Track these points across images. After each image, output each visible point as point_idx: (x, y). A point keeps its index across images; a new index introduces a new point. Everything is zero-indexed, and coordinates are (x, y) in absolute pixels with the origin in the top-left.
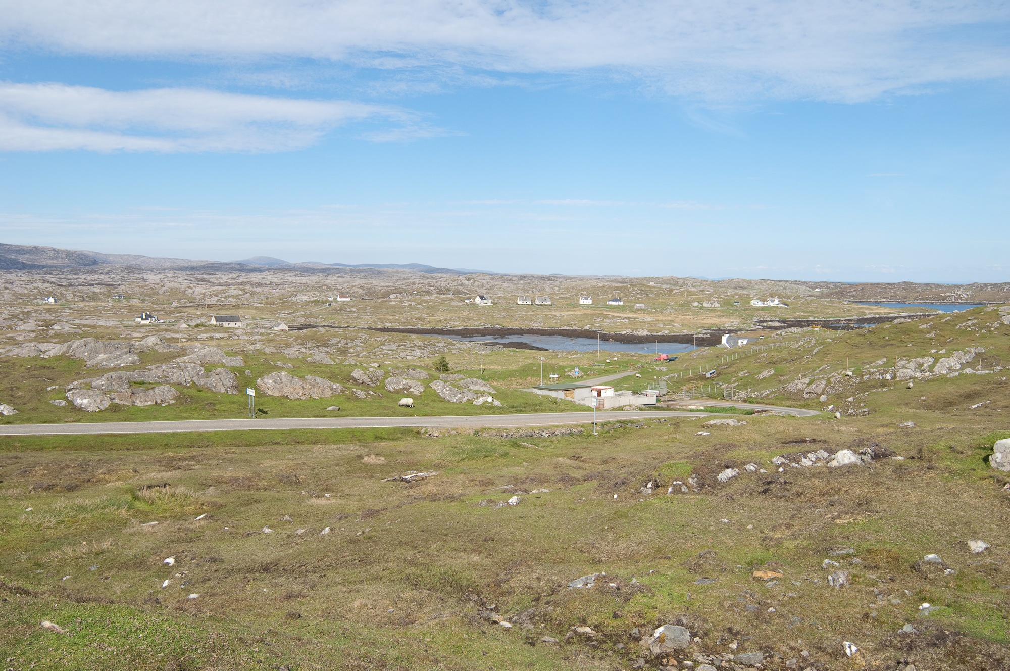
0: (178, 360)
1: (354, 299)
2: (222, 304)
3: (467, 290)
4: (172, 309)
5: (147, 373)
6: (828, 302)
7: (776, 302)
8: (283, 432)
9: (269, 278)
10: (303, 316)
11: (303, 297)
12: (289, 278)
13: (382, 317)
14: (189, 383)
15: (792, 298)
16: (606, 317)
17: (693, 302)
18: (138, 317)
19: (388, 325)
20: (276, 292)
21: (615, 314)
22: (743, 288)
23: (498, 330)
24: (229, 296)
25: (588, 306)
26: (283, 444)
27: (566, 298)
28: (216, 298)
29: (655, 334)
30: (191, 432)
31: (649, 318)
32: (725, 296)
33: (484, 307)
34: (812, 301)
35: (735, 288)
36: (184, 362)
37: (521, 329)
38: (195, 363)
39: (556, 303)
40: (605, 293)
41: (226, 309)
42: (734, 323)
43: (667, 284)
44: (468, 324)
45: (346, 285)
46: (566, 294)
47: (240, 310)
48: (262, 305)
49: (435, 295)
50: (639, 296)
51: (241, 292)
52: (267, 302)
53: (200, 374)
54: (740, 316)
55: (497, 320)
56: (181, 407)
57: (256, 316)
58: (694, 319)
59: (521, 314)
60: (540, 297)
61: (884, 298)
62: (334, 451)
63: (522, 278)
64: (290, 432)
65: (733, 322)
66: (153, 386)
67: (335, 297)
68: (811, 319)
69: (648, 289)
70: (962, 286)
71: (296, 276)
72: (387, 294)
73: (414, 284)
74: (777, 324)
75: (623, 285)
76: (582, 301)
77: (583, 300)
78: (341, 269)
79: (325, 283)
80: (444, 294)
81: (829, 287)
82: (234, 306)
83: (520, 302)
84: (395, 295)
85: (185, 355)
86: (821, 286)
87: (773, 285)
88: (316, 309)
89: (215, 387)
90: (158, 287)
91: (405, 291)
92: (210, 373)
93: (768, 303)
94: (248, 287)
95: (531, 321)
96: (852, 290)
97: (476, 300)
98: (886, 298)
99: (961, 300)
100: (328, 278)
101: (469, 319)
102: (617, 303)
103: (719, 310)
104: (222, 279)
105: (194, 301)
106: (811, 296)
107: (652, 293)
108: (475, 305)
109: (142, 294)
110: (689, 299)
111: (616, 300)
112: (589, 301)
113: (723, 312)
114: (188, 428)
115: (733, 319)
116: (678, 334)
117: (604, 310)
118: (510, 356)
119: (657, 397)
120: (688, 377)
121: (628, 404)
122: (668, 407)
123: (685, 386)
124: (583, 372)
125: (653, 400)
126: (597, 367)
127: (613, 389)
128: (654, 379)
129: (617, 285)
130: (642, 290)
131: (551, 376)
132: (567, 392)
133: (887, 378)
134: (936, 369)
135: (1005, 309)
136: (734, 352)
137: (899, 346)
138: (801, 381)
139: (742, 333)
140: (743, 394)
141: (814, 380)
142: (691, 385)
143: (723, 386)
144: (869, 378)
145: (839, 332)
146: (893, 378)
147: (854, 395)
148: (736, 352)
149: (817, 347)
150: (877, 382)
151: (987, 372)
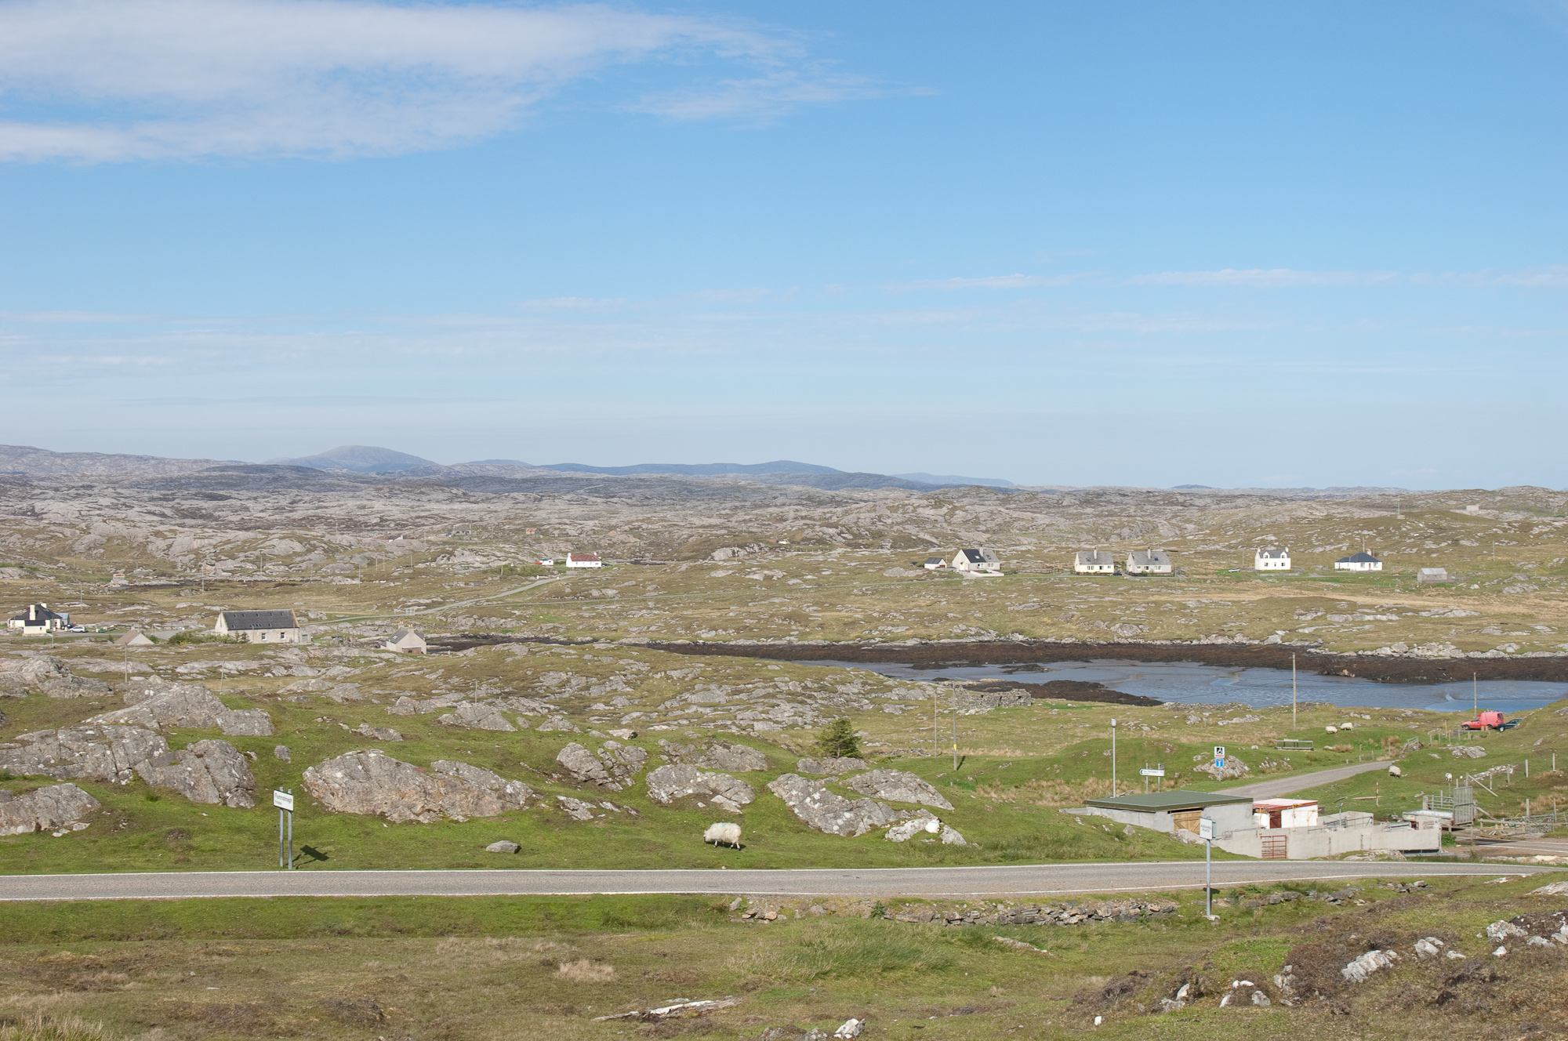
0: (101, 719)
1: (612, 562)
2: (245, 579)
3: (933, 535)
4: (108, 595)
5: (18, 752)
8: (361, 904)
9: (378, 505)
10: (470, 613)
11: (470, 560)
12: (432, 506)
13: (690, 612)
14: (126, 777)
16: (1332, 607)
18: (18, 618)
19: (706, 636)
20: (397, 546)
21: (1360, 600)
23: (1018, 647)
24: (265, 558)
25: (1280, 577)
26: (359, 935)
27: (1217, 553)
28: (230, 564)
29: (1478, 655)
30: (122, 901)
31: (1460, 609)
33: (977, 581)
36: (116, 723)
37: (1084, 643)
38: (143, 727)
39: (1185, 569)
40: (1329, 537)
41: (258, 595)
43: (1517, 509)
44: (932, 631)
45: (591, 523)
46: (1216, 543)
47: (294, 596)
48: (357, 582)
49: (840, 550)
50: (1430, 545)
51: (298, 547)
52: (371, 572)
53: (156, 754)
55: (1013, 620)
56: (103, 841)
57: (339, 613)
59: (1086, 602)
60: (1140, 552)
62: (489, 951)
63: (1091, 498)
64: (379, 904)
66: (32, 784)
67: (560, 557)
69: (1457, 525)
71: (451, 500)
72: (705, 548)
73: (783, 519)
75: (1385, 513)
76: (1264, 563)
77: (1263, 561)
78: (577, 480)
79: (532, 520)
80: (867, 546)
82: (280, 585)
83: (1082, 568)
84: (729, 551)
85: (119, 704)
88: (506, 592)
89: (192, 788)
90: (73, 534)
91: (757, 540)
92: (180, 753)
94: (319, 531)
95: (1114, 620)
97: (955, 563)
100: (542, 504)
101: (935, 618)
102: (1366, 567)
104: (247, 509)
105: (170, 571)
107: (1469, 535)
108: (951, 577)
109: (30, 552)
111: (1362, 558)
112: (1283, 563)
114: (115, 892)
117: (1328, 587)
118: (1048, 720)
119: (1445, 829)
120: (1545, 774)
121: (1358, 848)
122: (1474, 857)
123: (1533, 798)
124: (1246, 762)
125: (1429, 838)
126: (1289, 750)
127: (1315, 807)
128: (1445, 782)
129: (1366, 514)
130: (1441, 529)
131: (1146, 772)
132: (1183, 815)
142: (1553, 798)
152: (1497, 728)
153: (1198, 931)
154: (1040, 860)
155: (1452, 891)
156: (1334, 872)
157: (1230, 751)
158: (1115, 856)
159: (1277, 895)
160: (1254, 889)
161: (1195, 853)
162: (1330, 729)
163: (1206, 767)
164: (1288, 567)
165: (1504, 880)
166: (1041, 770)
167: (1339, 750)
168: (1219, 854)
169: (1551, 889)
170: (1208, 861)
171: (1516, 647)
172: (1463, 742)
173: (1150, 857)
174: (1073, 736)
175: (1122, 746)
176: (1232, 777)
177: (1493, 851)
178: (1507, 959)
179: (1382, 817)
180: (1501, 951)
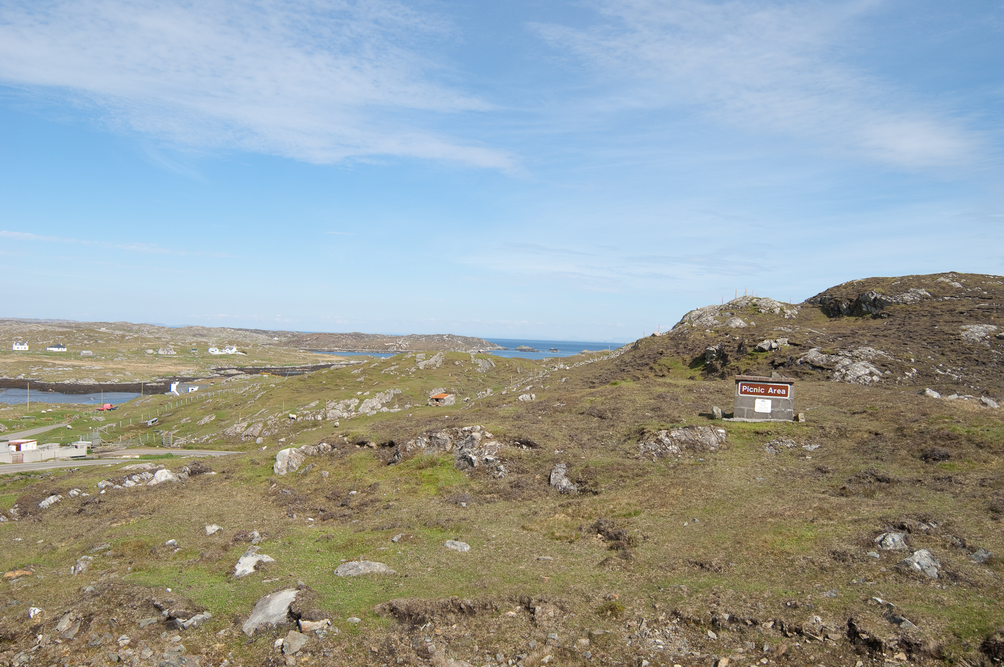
6: (285, 350)
7: (235, 349)
15: (250, 347)
16: (45, 365)
17: (147, 349)
21: (57, 362)
22: (203, 336)
25: (24, 353)
29: (104, 383)
31: (97, 366)
32: (182, 343)
34: (269, 349)
35: (194, 336)
40: (45, 339)
42: (191, 371)
43: (120, 330)
50: (86, 342)
54: (197, 364)
58: (148, 366)
61: (336, 347)
65: (189, 370)
68: (268, 366)
69: (97, 335)
70: (403, 337)
74: (235, 372)
75: (68, 330)
77: (17, 347)
81: (287, 336)
86: (279, 335)
87: (233, 333)
93: (226, 350)
96: (308, 339)
98: (339, 347)
99: (402, 349)
102: (60, 350)
103: (175, 358)
106: (270, 344)
107: (102, 339)
110: (144, 346)
111: (58, 346)
112: (25, 348)
113: (180, 359)
115: (189, 366)
116: (130, 383)
117: (44, 357)
119: (89, 448)
120: (128, 426)
121: (53, 457)
122: (99, 458)
123: (123, 435)
124: (6, 426)
126: (26, 420)
127: (36, 442)
128: (89, 430)
129: (61, 330)
130: (91, 336)
133: (318, 419)
134: (360, 409)
135: (420, 356)
136: (179, 399)
137: (334, 390)
138: (240, 425)
139: (196, 381)
140: (182, 441)
141: (253, 423)
142: (130, 434)
143: (163, 434)
144: (302, 420)
145: (286, 378)
146: (324, 419)
147: (287, 436)
148: (182, 399)
149: (261, 392)
150: (310, 423)
151: (399, 410)
152: (110, 410)
155: (88, 471)
156: (42, 467)
162: (43, 412)
164: (27, 349)
165: (110, 465)
167: (46, 420)
169: (127, 468)
171: (118, 380)
172: (97, 415)
177: (107, 455)
178: (106, 494)
179: (63, 445)
180: (103, 492)
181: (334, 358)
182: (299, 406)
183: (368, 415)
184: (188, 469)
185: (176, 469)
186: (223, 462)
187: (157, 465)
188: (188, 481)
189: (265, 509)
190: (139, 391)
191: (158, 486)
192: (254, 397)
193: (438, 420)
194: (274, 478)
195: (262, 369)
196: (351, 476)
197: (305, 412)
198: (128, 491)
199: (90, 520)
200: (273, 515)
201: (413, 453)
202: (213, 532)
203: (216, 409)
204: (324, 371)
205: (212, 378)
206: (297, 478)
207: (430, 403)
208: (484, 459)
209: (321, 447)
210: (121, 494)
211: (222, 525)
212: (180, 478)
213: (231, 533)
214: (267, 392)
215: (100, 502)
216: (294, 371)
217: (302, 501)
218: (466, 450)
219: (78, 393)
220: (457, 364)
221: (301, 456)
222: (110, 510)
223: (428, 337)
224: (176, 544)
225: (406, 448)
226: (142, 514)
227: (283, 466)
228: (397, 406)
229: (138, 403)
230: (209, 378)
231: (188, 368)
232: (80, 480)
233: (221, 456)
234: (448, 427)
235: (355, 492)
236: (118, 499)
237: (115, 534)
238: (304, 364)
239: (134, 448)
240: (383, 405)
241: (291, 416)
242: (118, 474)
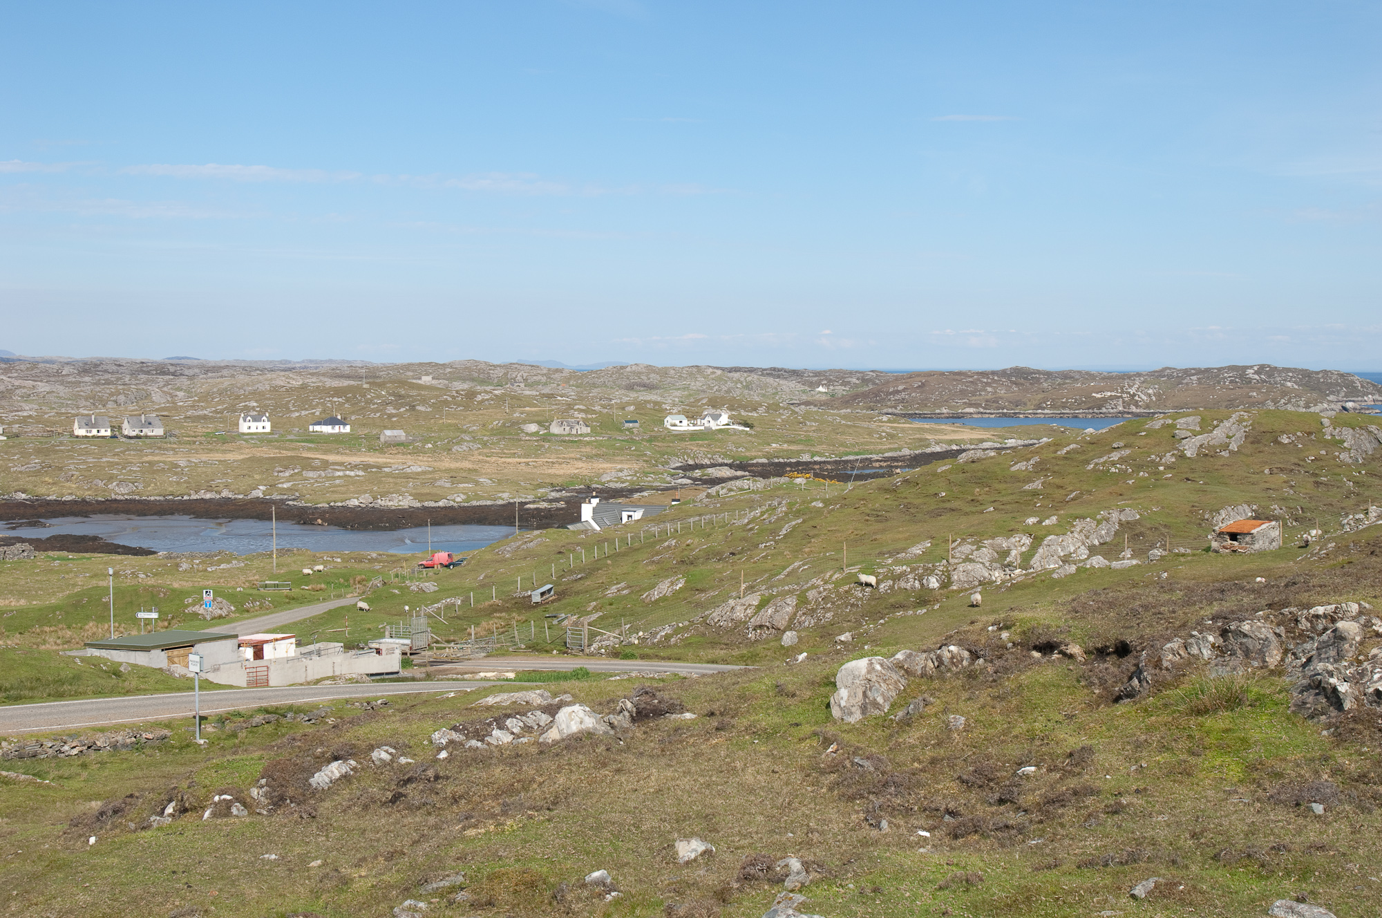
6: (844, 417)
7: (724, 419)
15: (761, 410)
16: (307, 464)
17: (525, 422)
21: (332, 458)
22: (650, 387)
23: (21, 504)
25: (261, 439)
27: (205, 417)
29: (431, 504)
31: (417, 465)
32: (604, 407)
34: (807, 416)
35: (630, 387)
37: (84, 500)
39: (177, 432)
40: (304, 403)
42: (625, 473)
43: (464, 380)
46: (204, 408)
54: (639, 456)
55: (17, 479)
58: (527, 464)
59: (85, 462)
60: (134, 417)
61: (971, 405)
63: (89, 368)
65: (621, 470)
68: (806, 458)
69: (414, 393)
70: (1139, 375)
74: (726, 472)
75: (352, 383)
76: (247, 426)
77: (247, 424)
81: (849, 383)
83: (80, 432)
86: (830, 381)
87: (719, 379)
93: (705, 421)
95: (111, 478)
96: (900, 388)
98: (976, 405)
99: (1137, 406)
102: (337, 429)
103: (588, 443)
106: (807, 403)
107: (424, 401)
110: (517, 415)
111: (333, 422)
112: (264, 426)
113: (599, 445)
115: (621, 462)
116: (489, 503)
117: (303, 447)
118: (51, 571)
119: (404, 654)
120: (487, 603)
121: (330, 674)
122: (429, 677)
123: (477, 625)
124: (232, 603)
125: (391, 662)
126: (271, 591)
127: (293, 640)
128: (403, 613)
129: (336, 383)
130: (400, 396)
131: (141, 615)
132: (176, 652)
133: (931, 586)
134: (1035, 561)
135: (1188, 422)
136: (600, 540)
137: (966, 514)
138: (743, 601)
139: (636, 496)
140: (610, 638)
141: (772, 597)
142: (493, 623)
143: (566, 622)
144: (891, 588)
145: (850, 485)
146: (945, 585)
147: (856, 628)
148: (606, 540)
149: (791, 520)
150: (909, 596)
151: (1134, 562)
152: (447, 566)
153: (188, 755)
154: (42, 699)
155: (408, 707)
156: (309, 695)
157: (218, 593)
158: (113, 692)
159: (259, 718)
160: (239, 714)
161: (186, 685)
162: (306, 571)
163: (196, 608)
164: (268, 429)
165: (452, 695)
166: (44, 617)
167: (314, 590)
168: (207, 685)
169: (491, 700)
170: (197, 692)
171: (463, 497)
172: (420, 579)
173: (145, 691)
174: (74, 585)
175: (119, 592)
176: (220, 617)
177: (445, 670)
178: (449, 760)
179: (351, 646)
180: (443, 755)
181: (965, 434)
182: (881, 554)
183: (1055, 576)
184: (629, 705)
185: (602, 705)
186: (708, 689)
187: (555, 695)
188: (630, 734)
189: (812, 806)
190: (509, 521)
191: (562, 745)
192: (774, 532)
193: (1242, 588)
194: (831, 730)
195: (790, 465)
196: (1021, 728)
197: (899, 569)
198: (496, 754)
199: (417, 819)
200: (831, 821)
201: (1180, 671)
202: (693, 856)
203: (686, 562)
204: (943, 467)
205: (675, 488)
206: (888, 732)
207: (1215, 545)
208: (1371, 690)
209: (946, 654)
210: (482, 760)
211: (712, 842)
212: (611, 725)
213: (734, 862)
214: (804, 522)
215: (437, 777)
216: (867, 467)
217: (902, 789)
218: (1320, 666)
219: (377, 528)
220: (1286, 441)
221: (895, 677)
222: (461, 797)
223: (1206, 374)
224: (609, 881)
225: (1160, 660)
226: (529, 809)
227: (853, 701)
228: (1128, 553)
229: (508, 550)
230: (667, 489)
231: (619, 466)
232: (393, 726)
233: (703, 675)
234: (1270, 606)
235: (1033, 769)
236: (477, 773)
237: (474, 853)
238: (891, 450)
239: (503, 655)
240: (1093, 550)
241: (864, 578)
242: (475, 716)
